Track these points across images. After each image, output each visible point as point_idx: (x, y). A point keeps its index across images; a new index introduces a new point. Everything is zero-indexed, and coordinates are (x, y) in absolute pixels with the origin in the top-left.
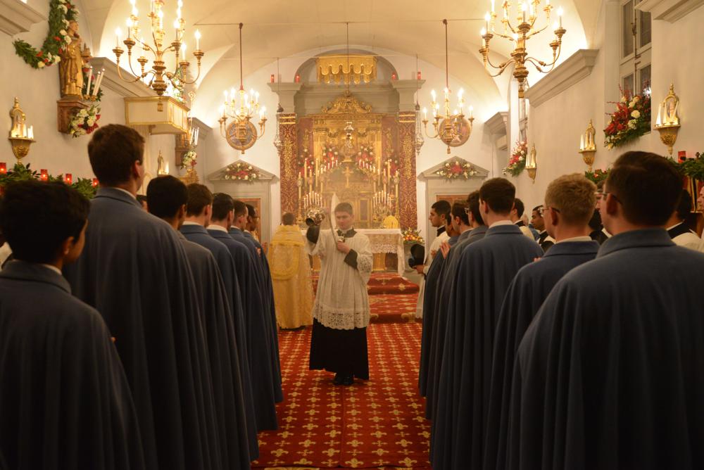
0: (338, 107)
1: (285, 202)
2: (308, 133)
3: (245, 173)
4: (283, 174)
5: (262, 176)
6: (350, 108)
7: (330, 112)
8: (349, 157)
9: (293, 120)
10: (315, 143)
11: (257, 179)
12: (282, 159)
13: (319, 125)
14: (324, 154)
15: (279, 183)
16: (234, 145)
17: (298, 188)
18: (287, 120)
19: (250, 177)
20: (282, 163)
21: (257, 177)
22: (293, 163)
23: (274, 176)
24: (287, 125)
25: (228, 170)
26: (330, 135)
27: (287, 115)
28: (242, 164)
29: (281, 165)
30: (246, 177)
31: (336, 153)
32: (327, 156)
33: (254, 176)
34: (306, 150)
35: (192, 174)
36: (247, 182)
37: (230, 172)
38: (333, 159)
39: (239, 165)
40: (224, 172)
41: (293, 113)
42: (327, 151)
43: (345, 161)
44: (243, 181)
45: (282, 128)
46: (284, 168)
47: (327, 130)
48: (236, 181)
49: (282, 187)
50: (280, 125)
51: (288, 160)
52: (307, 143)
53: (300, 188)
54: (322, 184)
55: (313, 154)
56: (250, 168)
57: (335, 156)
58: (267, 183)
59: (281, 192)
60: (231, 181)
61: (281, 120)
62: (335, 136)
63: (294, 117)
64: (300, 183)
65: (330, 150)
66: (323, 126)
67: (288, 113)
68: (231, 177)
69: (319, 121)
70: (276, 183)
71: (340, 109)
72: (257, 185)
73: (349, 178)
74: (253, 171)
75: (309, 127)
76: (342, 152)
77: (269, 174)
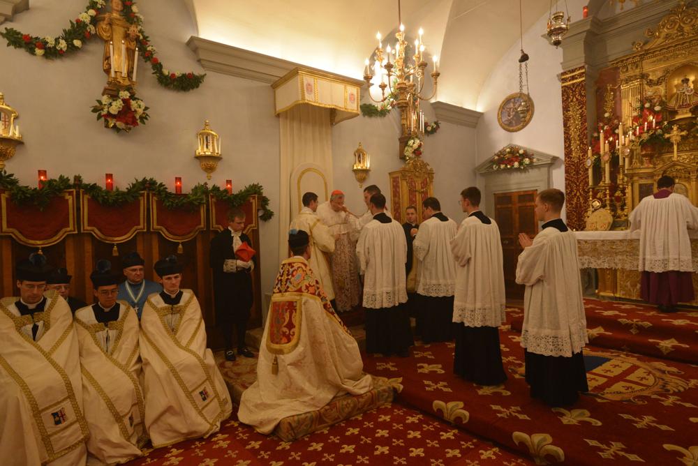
0: (663, 35)
1: (572, 191)
2: (612, 90)
3: (514, 159)
4: (568, 153)
5: (538, 160)
6: (687, 28)
7: (647, 47)
8: (685, 110)
9: (581, 75)
10: (623, 101)
11: (531, 165)
12: (567, 133)
13: (631, 73)
14: (635, 114)
15: (563, 167)
16: (507, 127)
17: (587, 170)
18: (573, 78)
19: (521, 164)
20: (567, 139)
21: (531, 162)
22: (582, 136)
23: (555, 159)
24: (573, 84)
25: (496, 158)
26: (651, 83)
27: (573, 71)
28: (511, 148)
29: (565, 142)
30: (516, 164)
31: (657, 108)
32: (640, 116)
33: (527, 161)
34: (607, 115)
35: (415, 166)
36: (518, 170)
37: (498, 160)
38: (651, 118)
39: (508, 150)
40: (492, 162)
41: (582, 65)
42: (642, 108)
43: (677, 117)
44: (513, 170)
45: (566, 92)
46: (570, 146)
47: (643, 76)
48: (506, 170)
49: (567, 172)
50: (562, 87)
51: (574, 133)
52: (610, 104)
53: (590, 172)
54: (627, 160)
55: (619, 118)
56: (521, 152)
57: (655, 114)
58: (546, 169)
59: (566, 179)
60: (499, 171)
61: (564, 80)
62: (658, 82)
63: (583, 71)
64: (589, 163)
65: (647, 105)
66: (637, 71)
67: (575, 67)
68: (499, 167)
69: (629, 67)
70: (559, 167)
71: (667, 37)
72: (533, 173)
73: (678, 145)
74: (525, 155)
75: (614, 79)
76: (672, 104)
77: (547, 156)
